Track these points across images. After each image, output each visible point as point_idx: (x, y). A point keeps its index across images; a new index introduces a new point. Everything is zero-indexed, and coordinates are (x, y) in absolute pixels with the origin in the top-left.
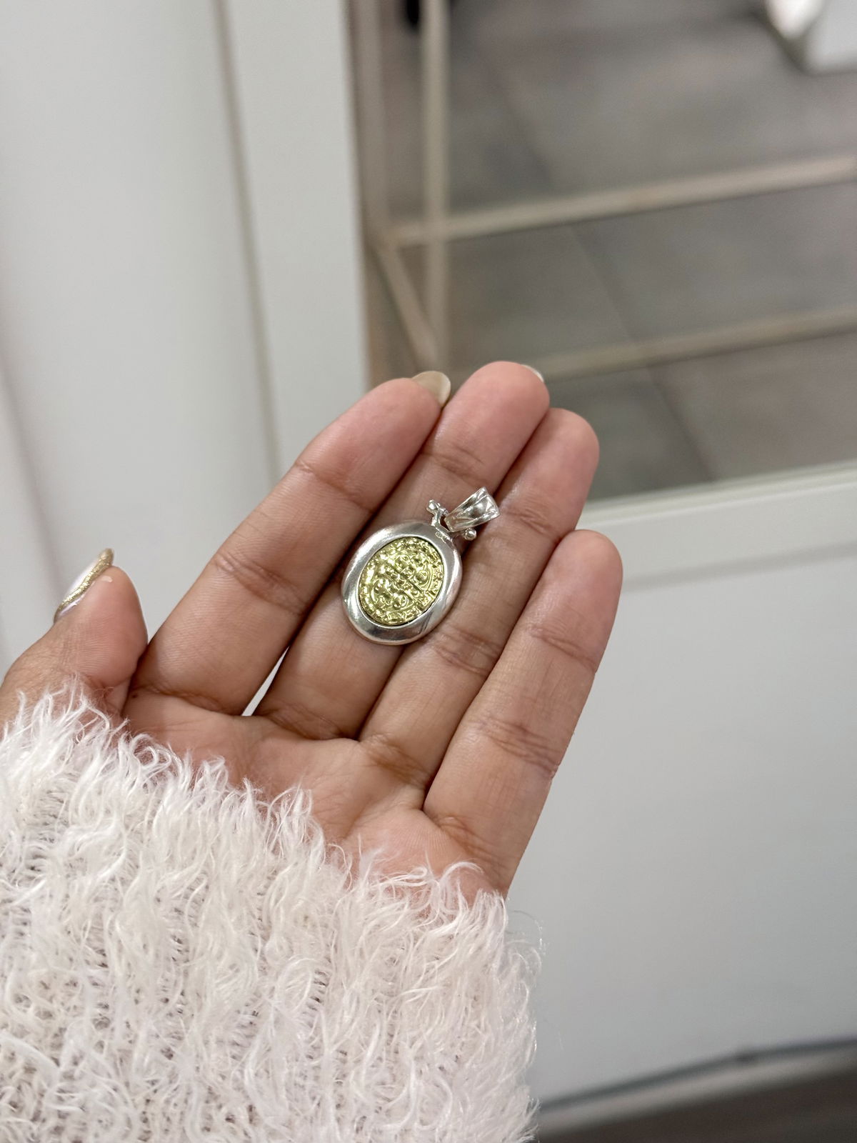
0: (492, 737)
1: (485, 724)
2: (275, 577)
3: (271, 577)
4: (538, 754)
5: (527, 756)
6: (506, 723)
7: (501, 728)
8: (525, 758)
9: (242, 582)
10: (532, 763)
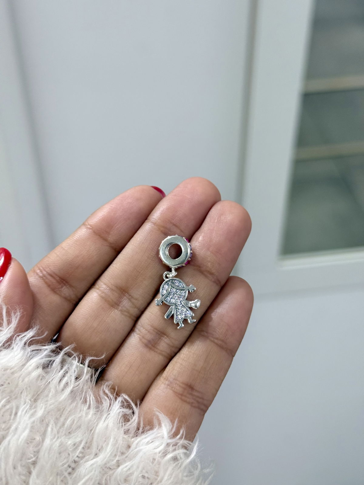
1: (171, 383)
2: (64, 282)
3: (62, 282)
4: (198, 402)
6: (183, 383)
8: (191, 404)
9: (46, 283)
10: (195, 407)
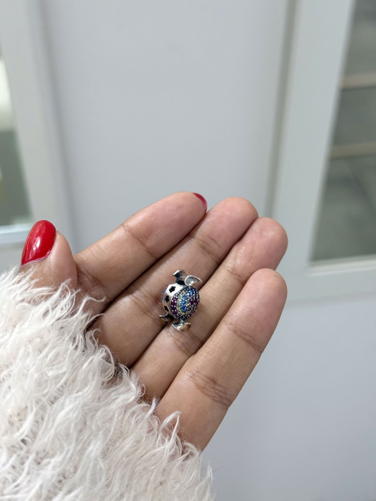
0: (195, 384)
3: (95, 281)
5: (214, 397)
7: (202, 379)
